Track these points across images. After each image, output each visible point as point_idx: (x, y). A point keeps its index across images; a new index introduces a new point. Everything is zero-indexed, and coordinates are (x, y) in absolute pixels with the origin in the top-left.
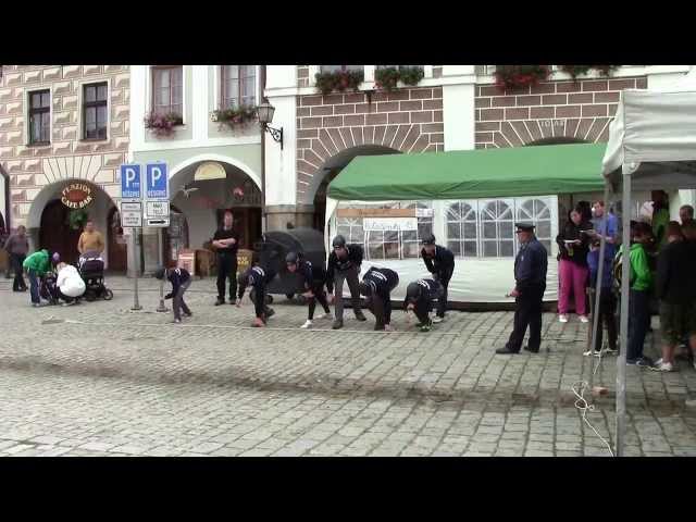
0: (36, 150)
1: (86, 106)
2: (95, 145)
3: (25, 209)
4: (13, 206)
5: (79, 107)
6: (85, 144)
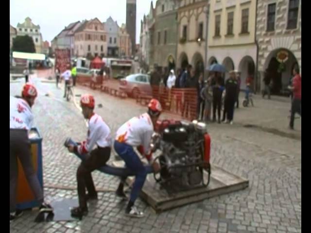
0: (269, 33)
1: (290, 10)
2: (292, 31)
3: (263, 61)
4: (259, 60)
5: (287, 11)
6: (288, 30)
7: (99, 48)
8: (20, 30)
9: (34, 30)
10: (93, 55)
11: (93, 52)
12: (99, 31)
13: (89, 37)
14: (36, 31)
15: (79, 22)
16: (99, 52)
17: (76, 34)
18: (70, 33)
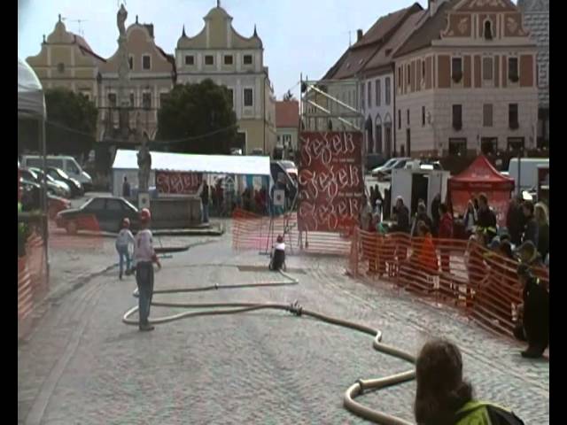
7: (501, 116)
8: (190, 60)
9: (238, 58)
10: (474, 145)
11: (473, 133)
12: (500, 40)
13: (455, 73)
14: (248, 59)
15: (417, 7)
16: (500, 131)
17: (402, 63)
18: (380, 58)
